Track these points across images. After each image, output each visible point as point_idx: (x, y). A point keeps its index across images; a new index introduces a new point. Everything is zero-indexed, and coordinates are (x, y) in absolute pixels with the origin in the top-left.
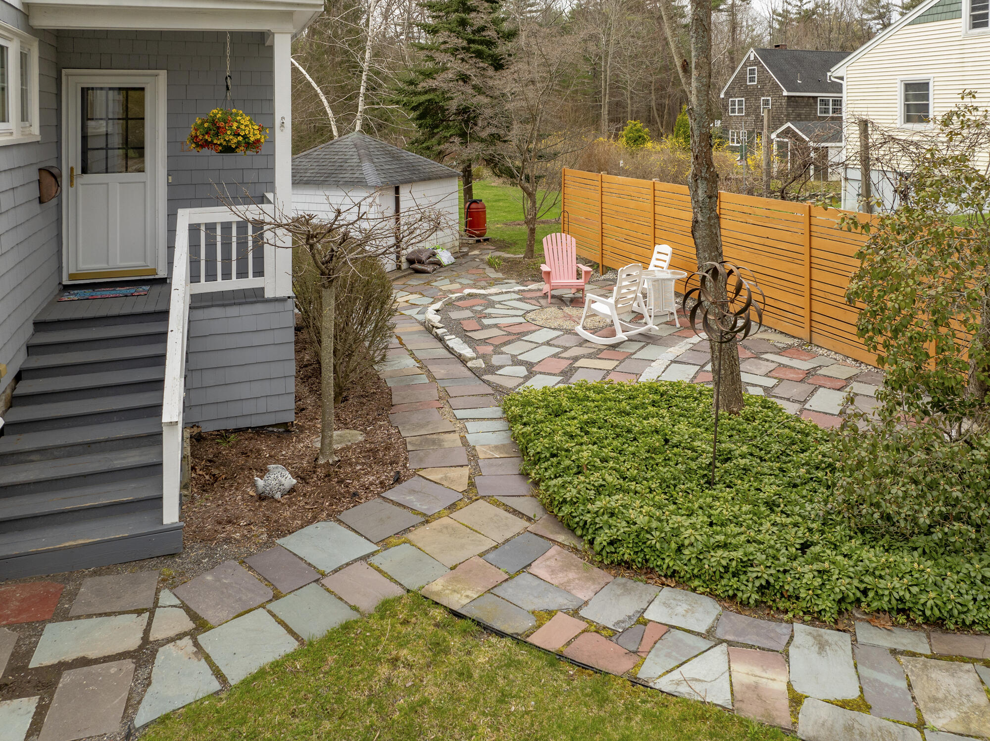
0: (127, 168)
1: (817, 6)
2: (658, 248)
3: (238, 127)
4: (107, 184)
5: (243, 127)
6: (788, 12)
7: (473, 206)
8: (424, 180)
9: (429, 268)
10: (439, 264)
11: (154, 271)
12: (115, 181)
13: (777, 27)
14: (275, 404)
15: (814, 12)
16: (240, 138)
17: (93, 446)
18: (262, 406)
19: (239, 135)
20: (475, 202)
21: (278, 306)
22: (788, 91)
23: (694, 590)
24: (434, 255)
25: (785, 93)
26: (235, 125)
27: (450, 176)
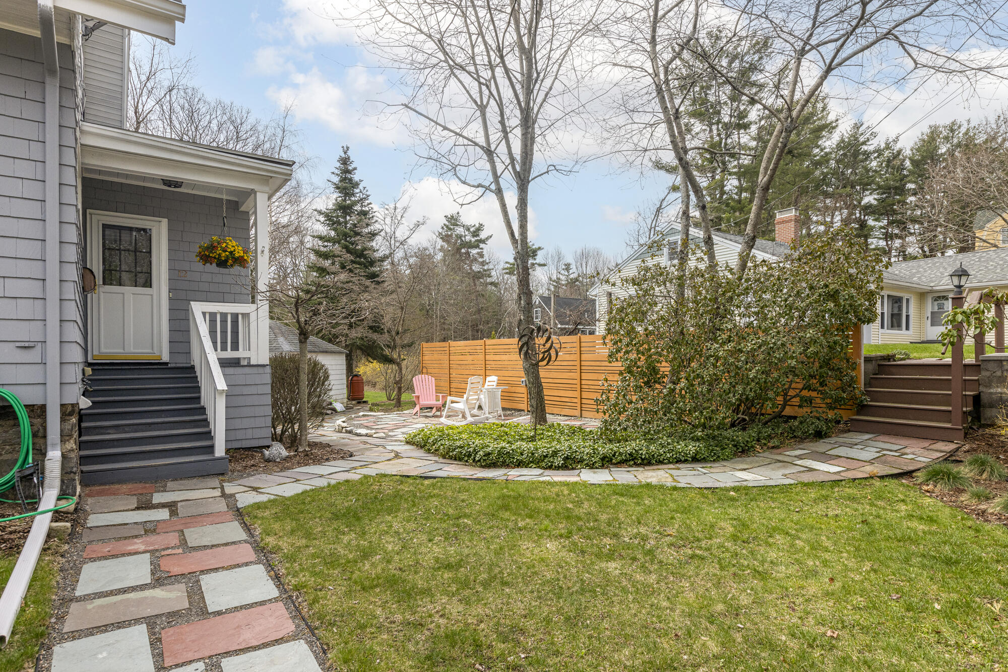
0: (136, 283)
1: (579, 276)
2: (488, 379)
3: (226, 246)
4: (123, 294)
5: (230, 247)
6: (559, 279)
7: (355, 378)
8: (323, 352)
9: (329, 412)
10: (334, 410)
11: (160, 356)
12: (128, 291)
13: (553, 289)
14: (258, 433)
15: (577, 280)
16: (227, 253)
17: (153, 426)
18: (249, 433)
19: (226, 251)
20: (356, 376)
21: (261, 370)
22: (562, 324)
23: (531, 467)
24: (331, 404)
25: (559, 326)
26: (224, 245)
27: (341, 353)
